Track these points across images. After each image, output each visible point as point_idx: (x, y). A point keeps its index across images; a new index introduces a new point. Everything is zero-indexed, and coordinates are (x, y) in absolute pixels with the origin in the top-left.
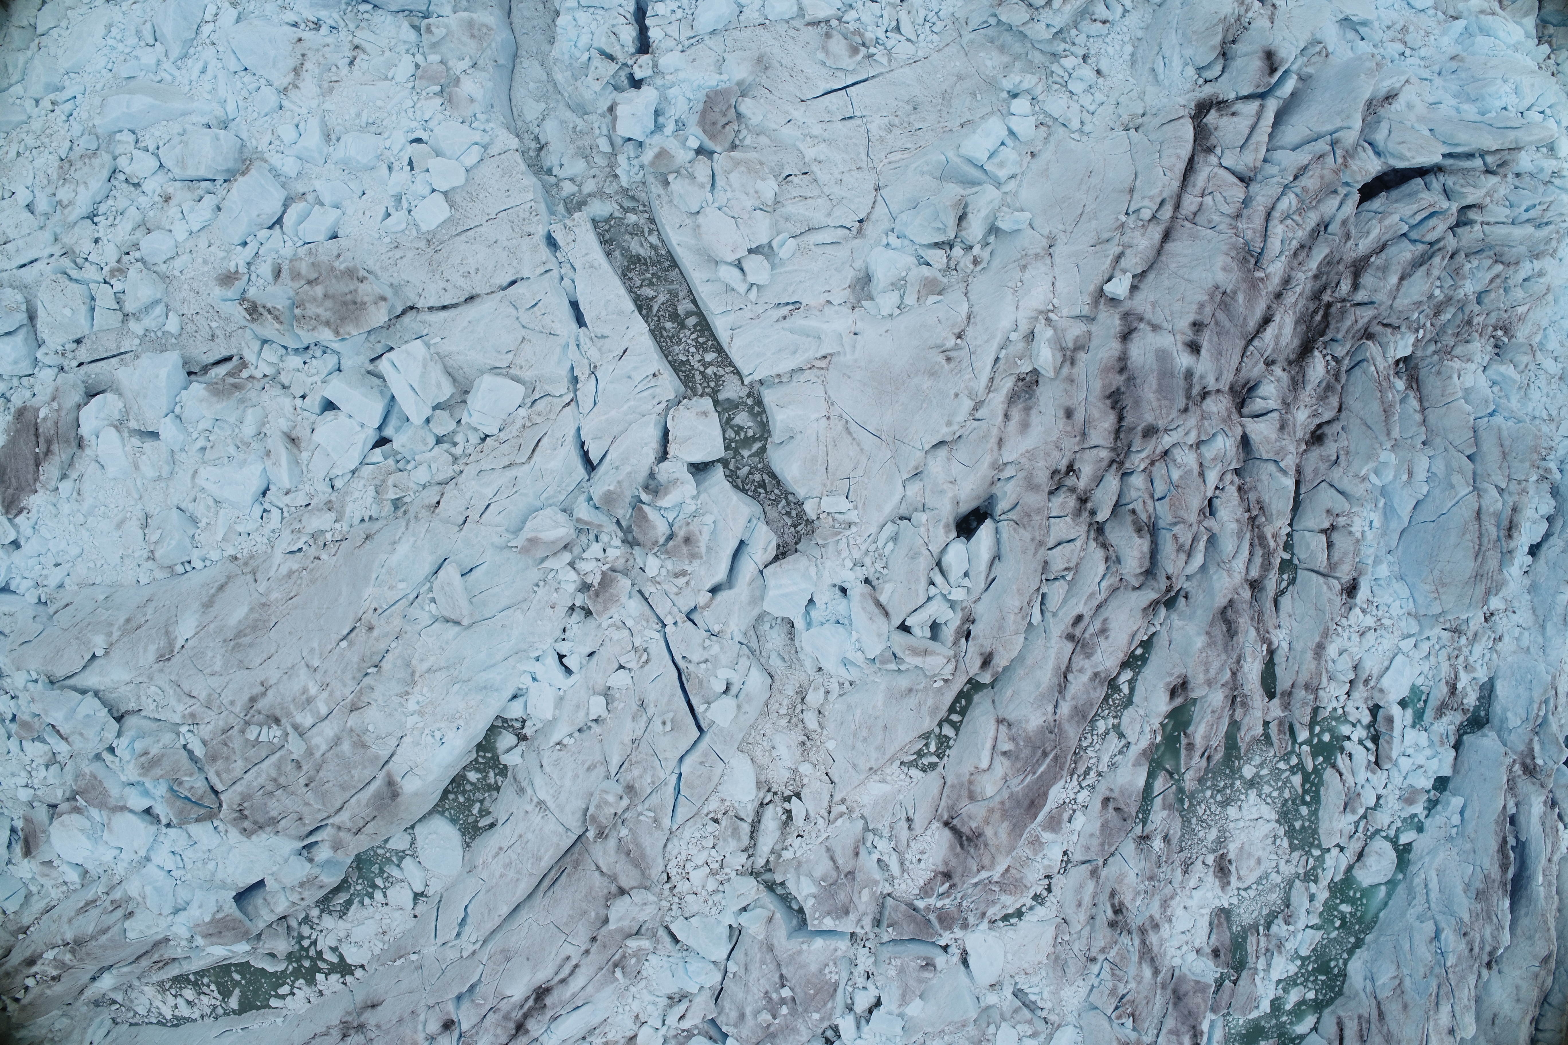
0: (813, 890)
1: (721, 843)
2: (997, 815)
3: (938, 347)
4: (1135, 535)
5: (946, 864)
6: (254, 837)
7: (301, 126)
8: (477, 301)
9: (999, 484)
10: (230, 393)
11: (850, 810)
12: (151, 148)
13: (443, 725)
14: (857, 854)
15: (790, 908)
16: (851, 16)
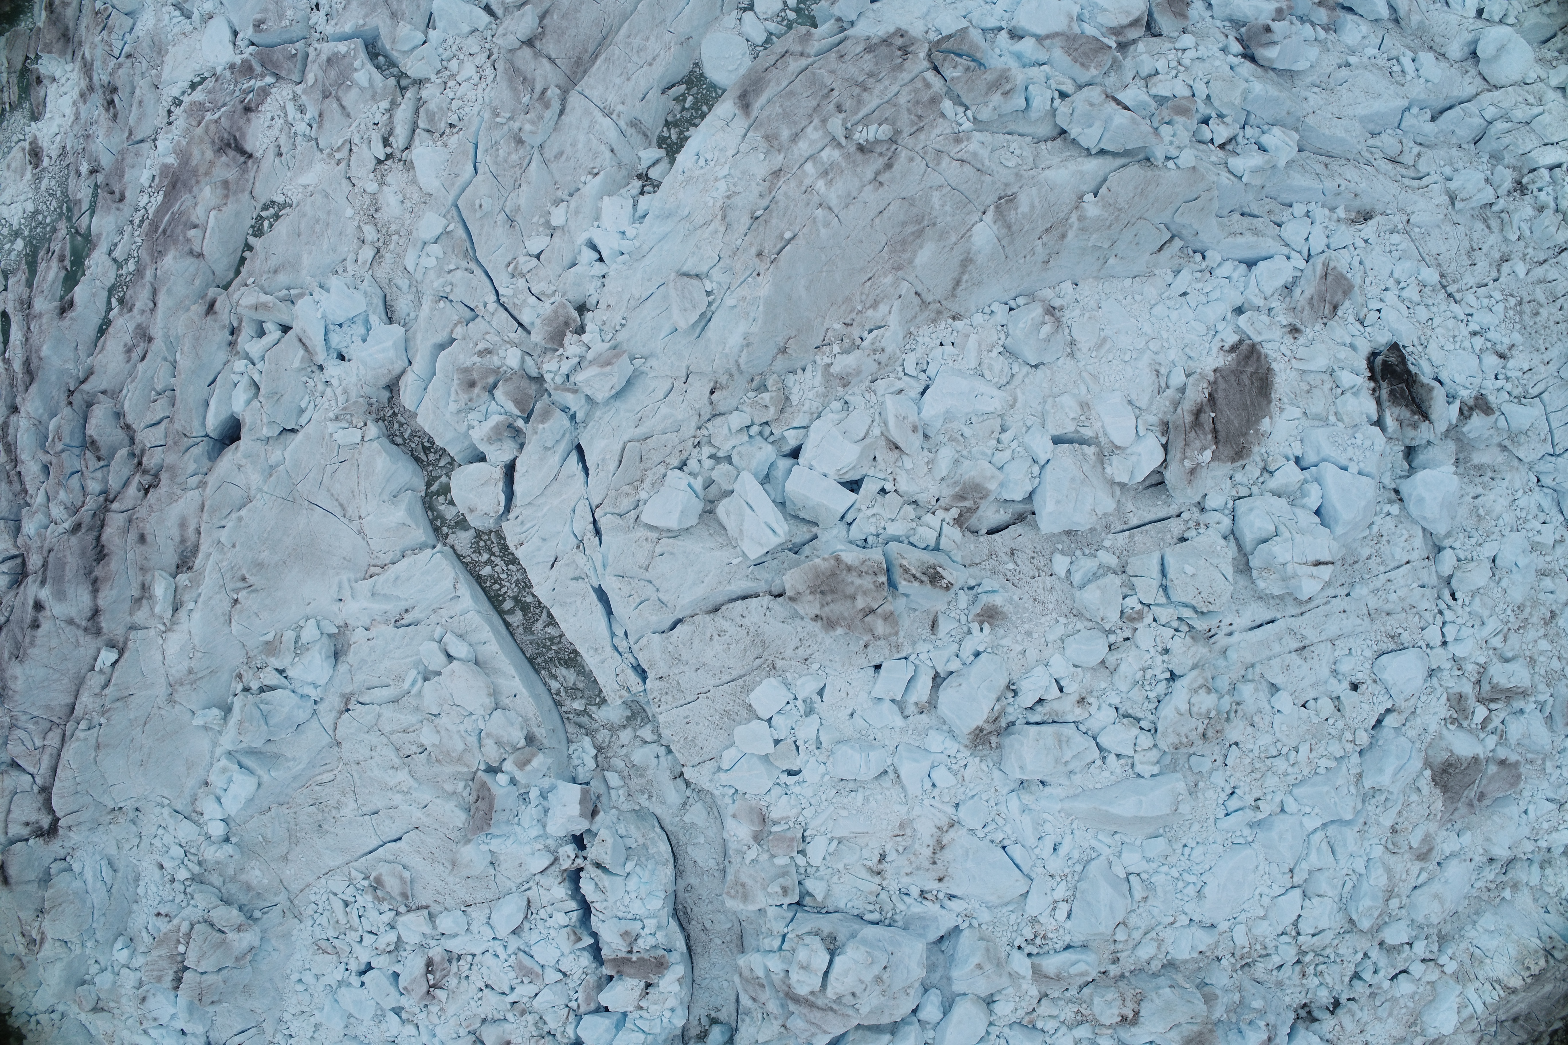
0: (356, 75)
1: (444, 106)
2: (201, 170)
3: (256, 591)
4: (96, 438)
5: (248, 120)
6: (892, 29)
7: (928, 785)
8: (710, 607)
9: (205, 470)
10: (963, 489)
11: (330, 155)
12: (1111, 758)
13: (697, 173)
14: (320, 115)
15: (386, 57)
16: (388, 916)
